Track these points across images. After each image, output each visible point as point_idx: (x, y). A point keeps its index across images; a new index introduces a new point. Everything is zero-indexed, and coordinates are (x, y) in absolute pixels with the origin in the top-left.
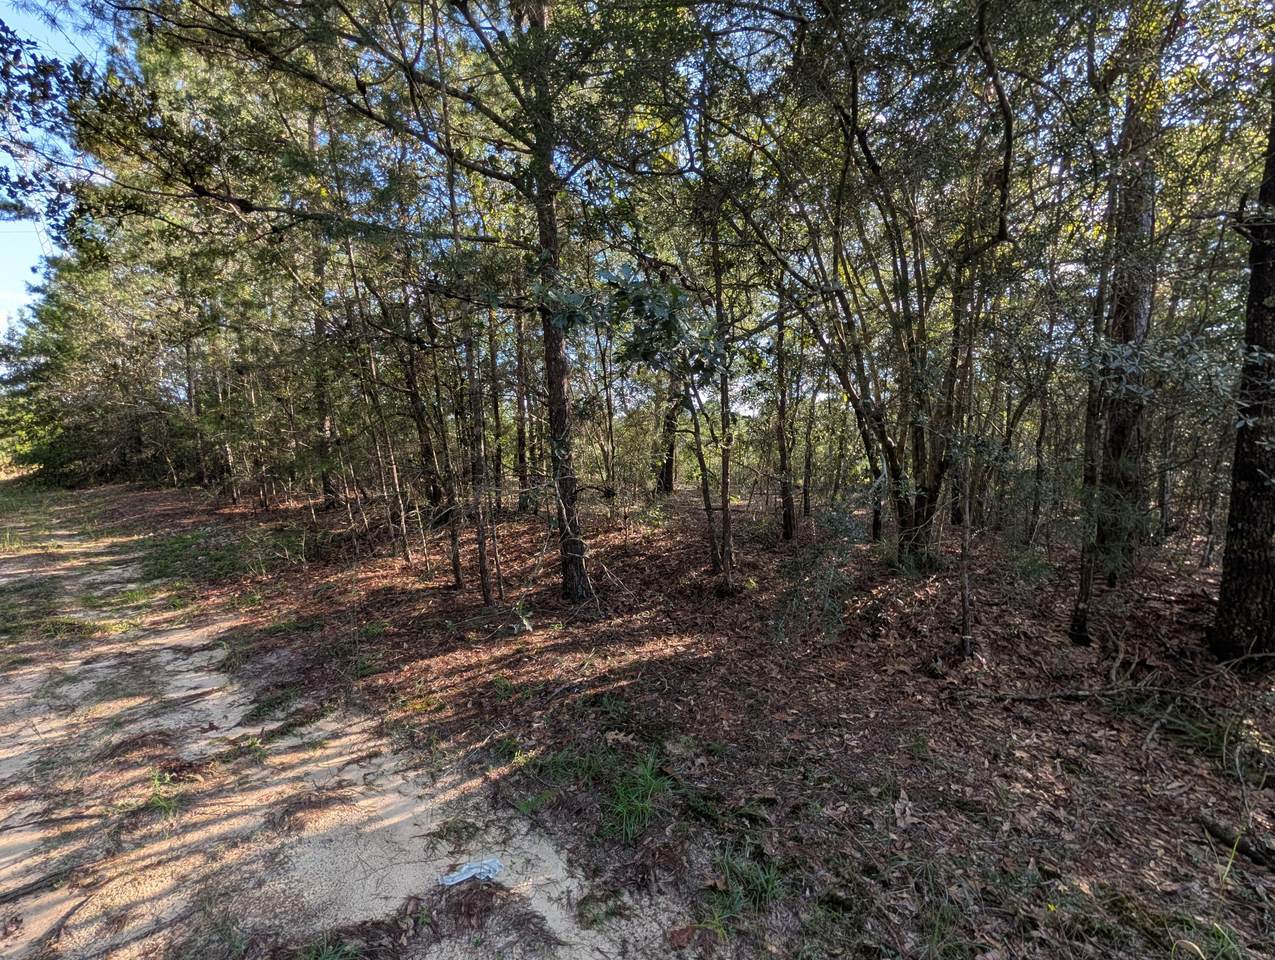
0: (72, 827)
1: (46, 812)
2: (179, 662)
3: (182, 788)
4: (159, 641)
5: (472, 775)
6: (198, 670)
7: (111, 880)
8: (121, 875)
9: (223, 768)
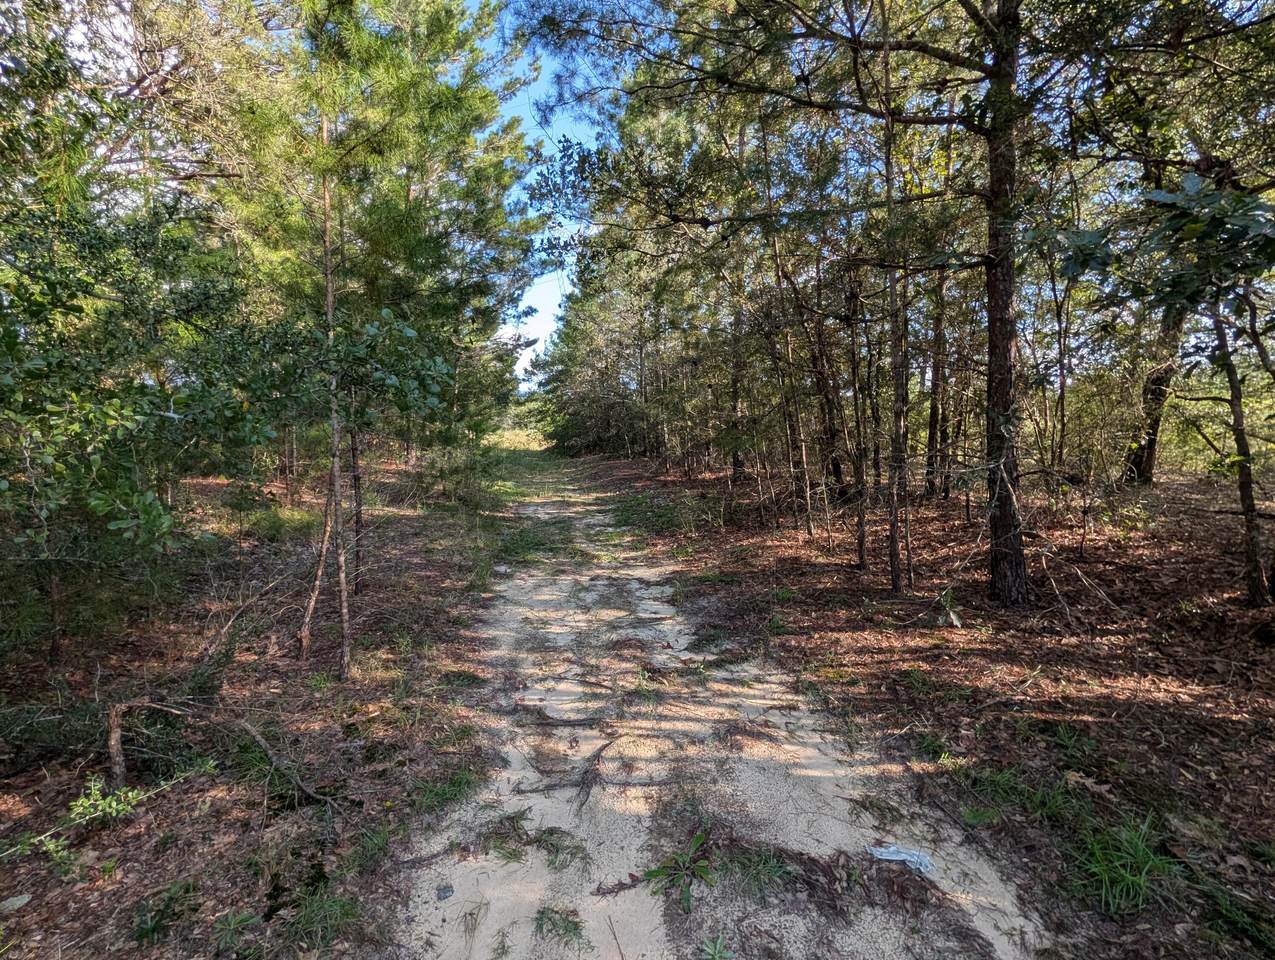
0: (599, 691)
1: (583, 675)
2: (643, 591)
3: (654, 686)
4: (630, 572)
5: (892, 759)
6: (656, 599)
7: (621, 736)
8: (627, 734)
9: (679, 680)
